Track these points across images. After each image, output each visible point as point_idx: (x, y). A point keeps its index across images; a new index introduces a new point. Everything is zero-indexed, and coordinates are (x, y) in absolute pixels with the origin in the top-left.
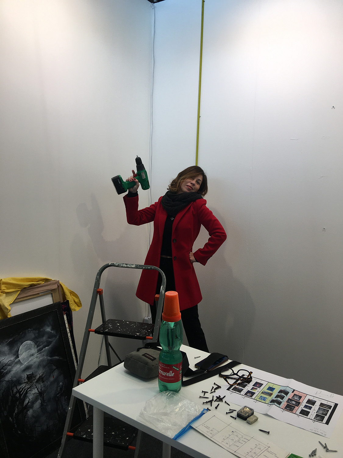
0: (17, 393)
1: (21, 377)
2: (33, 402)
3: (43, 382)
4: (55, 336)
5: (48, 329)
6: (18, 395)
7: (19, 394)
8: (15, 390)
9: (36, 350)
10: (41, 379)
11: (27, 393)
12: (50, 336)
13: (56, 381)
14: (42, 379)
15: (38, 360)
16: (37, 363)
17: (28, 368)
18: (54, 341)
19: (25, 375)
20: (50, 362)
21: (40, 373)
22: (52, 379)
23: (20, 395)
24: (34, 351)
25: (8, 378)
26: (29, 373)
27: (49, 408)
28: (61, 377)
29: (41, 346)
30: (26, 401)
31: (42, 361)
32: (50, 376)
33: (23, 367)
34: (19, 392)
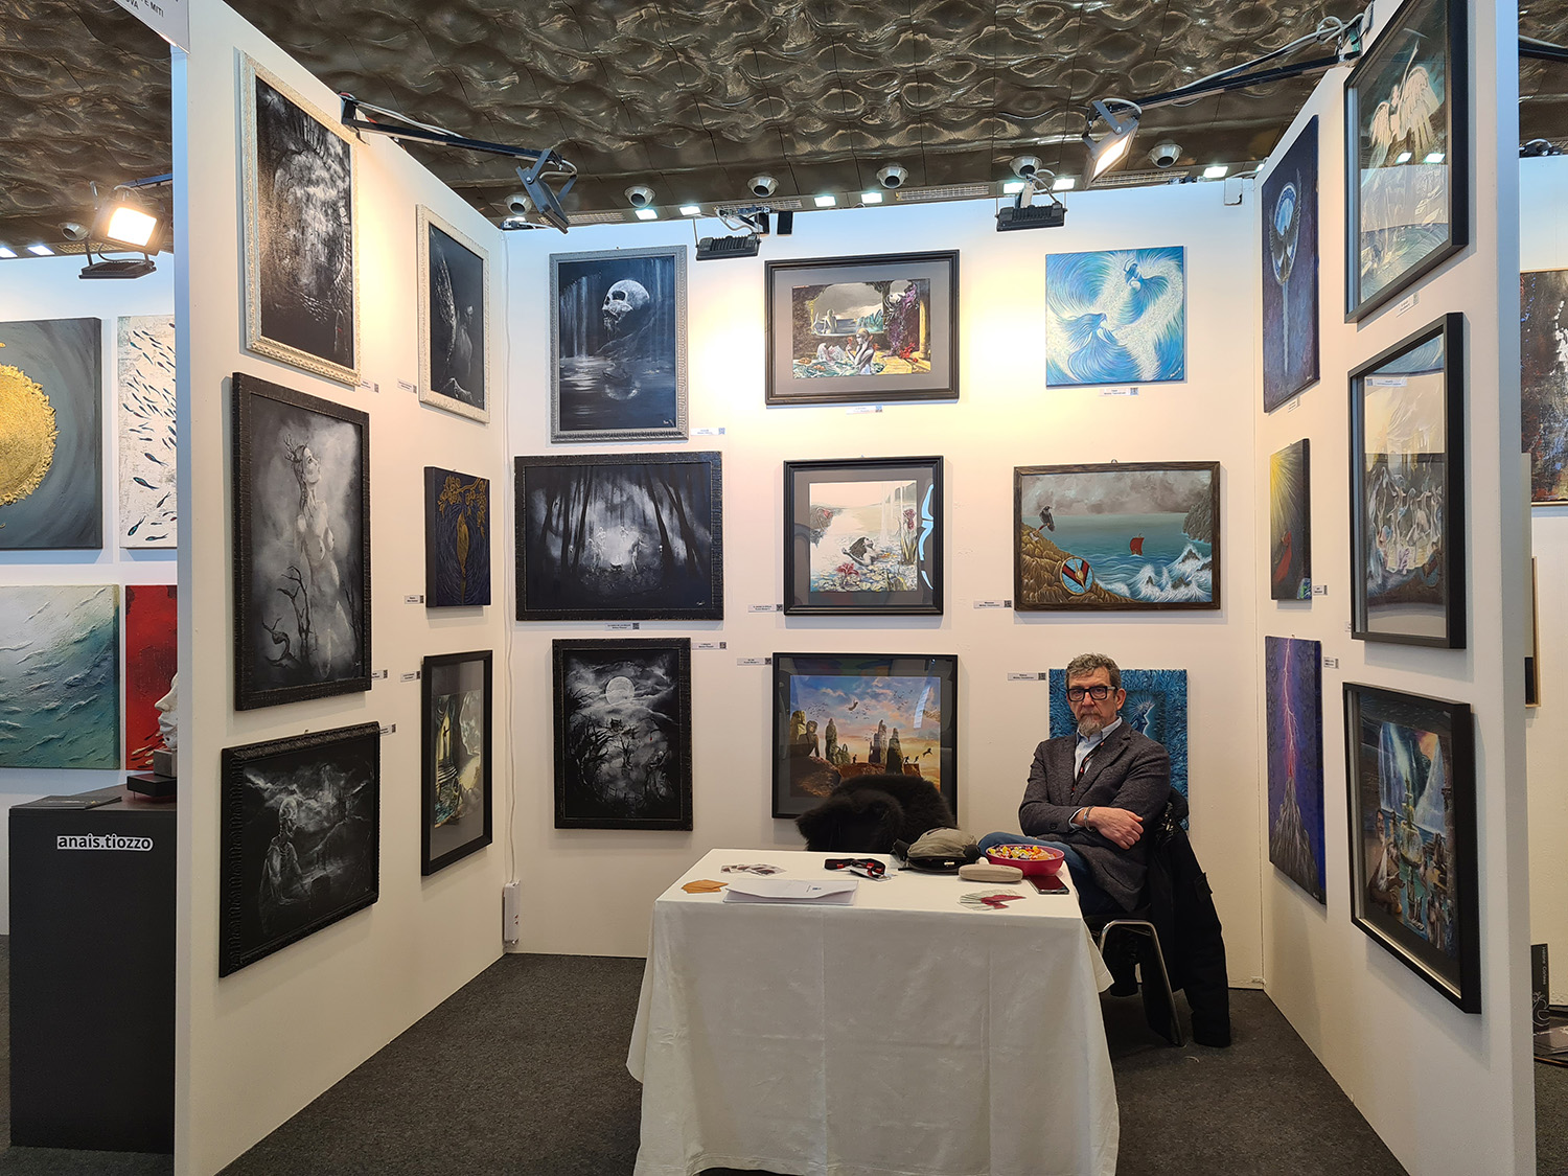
0: (593, 735)
1: (603, 718)
2: (612, 757)
3: (633, 738)
4: (669, 686)
5: (659, 672)
6: (593, 738)
7: (597, 737)
8: (591, 731)
9: (633, 694)
10: (631, 733)
11: (606, 741)
12: (660, 682)
13: (654, 745)
14: (633, 734)
15: (633, 708)
16: (630, 711)
17: (615, 711)
18: (664, 692)
19: (609, 719)
20: (652, 718)
21: (631, 724)
22: (648, 740)
23: (597, 740)
24: (630, 692)
25: (586, 712)
26: (616, 718)
27: (634, 775)
28: (664, 745)
29: (642, 692)
30: (603, 751)
31: (639, 711)
32: (646, 735)
33: (609, 707)
34: (595, 734)
